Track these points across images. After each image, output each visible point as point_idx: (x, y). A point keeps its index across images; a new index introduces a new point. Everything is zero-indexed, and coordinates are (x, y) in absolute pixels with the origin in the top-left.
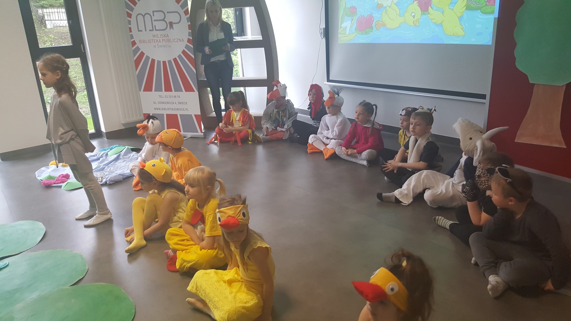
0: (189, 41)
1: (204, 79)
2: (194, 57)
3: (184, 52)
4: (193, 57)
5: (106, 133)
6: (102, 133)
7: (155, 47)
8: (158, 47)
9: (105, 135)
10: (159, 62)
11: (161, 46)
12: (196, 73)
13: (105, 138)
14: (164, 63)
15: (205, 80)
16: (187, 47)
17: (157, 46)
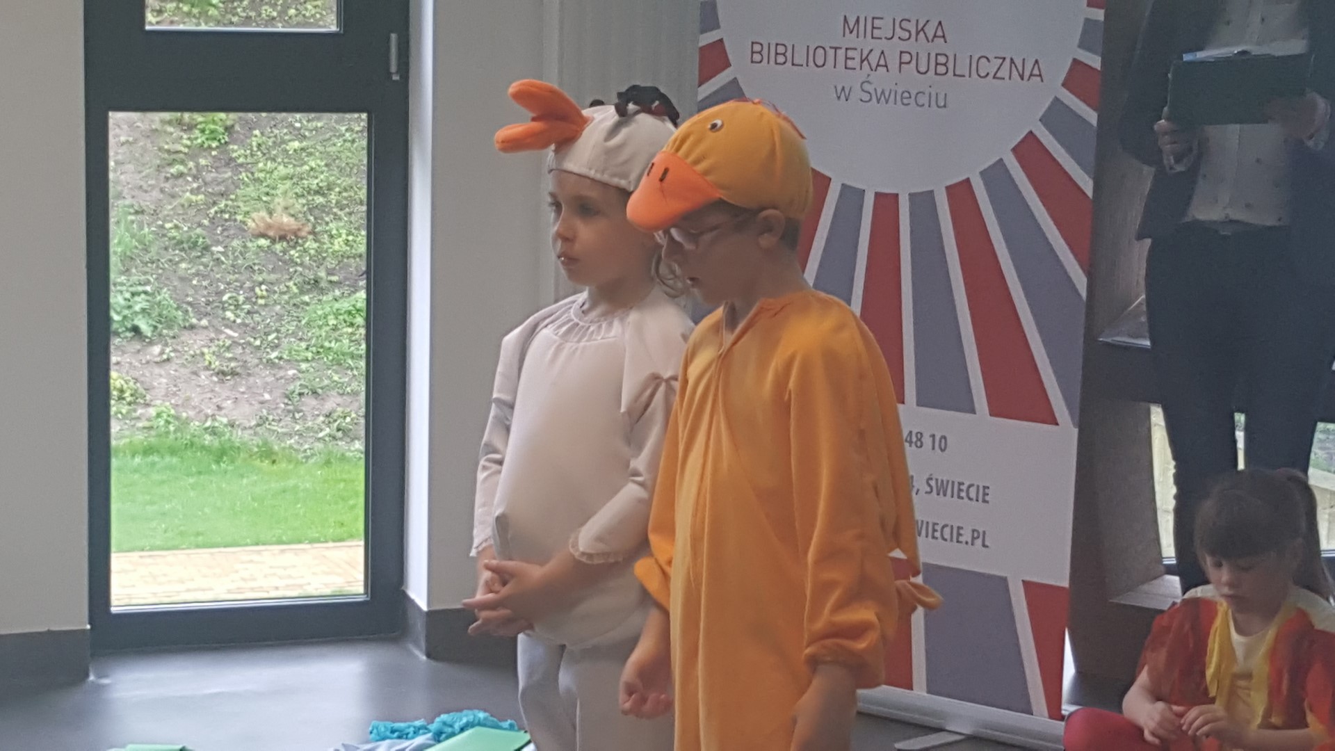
0: (1077, 77)
1: (1137, 337)
2: (1089, 192)
3: (1028, 149)
4: (1087, 186)
5: (430, 614)
6: (405, 613)
7: (843, 94)
8: (866, 97)
9: (419, 627)
10: (852, 196)
11: (882, 97)
12: (1084, 294)
13: (418, 646)
14: (887, 204)
15: (1142, 350)
16: (1056, 116)
17: (857, 94)
